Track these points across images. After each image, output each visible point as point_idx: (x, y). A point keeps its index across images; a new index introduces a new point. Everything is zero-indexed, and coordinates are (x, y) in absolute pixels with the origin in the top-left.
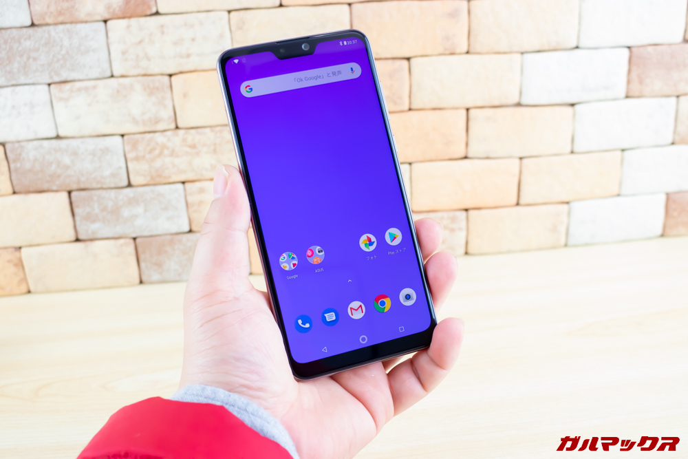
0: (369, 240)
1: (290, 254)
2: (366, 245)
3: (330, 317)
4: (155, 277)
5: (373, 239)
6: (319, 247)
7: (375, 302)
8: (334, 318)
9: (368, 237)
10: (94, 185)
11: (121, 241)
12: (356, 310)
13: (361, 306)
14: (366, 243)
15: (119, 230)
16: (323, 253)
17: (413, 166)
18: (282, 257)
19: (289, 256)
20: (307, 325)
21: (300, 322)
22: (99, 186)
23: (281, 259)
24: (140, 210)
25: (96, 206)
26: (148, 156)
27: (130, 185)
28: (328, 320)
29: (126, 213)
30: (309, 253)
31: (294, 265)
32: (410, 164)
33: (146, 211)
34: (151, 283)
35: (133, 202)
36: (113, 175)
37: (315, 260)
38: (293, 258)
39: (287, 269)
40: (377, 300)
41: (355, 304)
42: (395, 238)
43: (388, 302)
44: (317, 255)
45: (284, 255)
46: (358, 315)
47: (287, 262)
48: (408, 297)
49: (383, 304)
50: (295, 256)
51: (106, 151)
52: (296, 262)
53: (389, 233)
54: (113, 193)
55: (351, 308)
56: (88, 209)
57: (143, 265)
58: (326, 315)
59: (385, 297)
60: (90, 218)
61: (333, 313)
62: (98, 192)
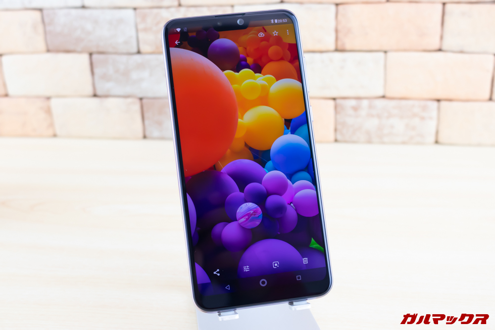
4: (157, 134)
10: (110, 50)
11: (129, 100)
15: (128, 90)
17: (389, 54)
22: (114, 51)
24: (146, 74)
25: (111, 67)
26: (154, 28)
27: (139, 52)
29: (134, 75)
32: (385, 52)
33: (151, 75)
34: (153, 138)
35: (140, 67)
36: (126, 43)
51: (121, 21)
56: (104, 70)
57: (147, 122)
60: (105, 78)
62: (113, 56)
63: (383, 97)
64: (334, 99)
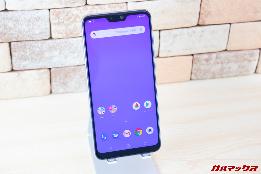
0: (137, 105)
1: (102, 108)
2: (135, 107)
3: (116, 135)
4: (61, 90)
5: (139, 104)
6: (115, 106)
7: (135, 131)
8: (117, 136)
9: (137, 104)
10: (28, 39)
11: (42, 71)
12: (127, 134)
13: (129, 132)
14: (135, 106)
15: (40, 65)
16: (116, 109)
17: (232, 25)
18: (99, 109)
19: (102, 109)
20: (105, 138)
21: (103, 136)
22: (31, 39)
23: (98, 110)
24: (56, 53)
25: (28, 51)
26: (65, 22)
27: (51, 38)
28: (114, 137)
29: (47, 55)
30: (111, 108)
31: (103, 112)
32: (230, 24)
33: (60, 53)
34: (58, 93)
35: (51, 48)
36: (41, 33)
37: (113, 111)
38: (103, 110)
39: (100, 114)
40: (136, 130)
41: (127, 131)
42: (148, 105)
43: (141, 132)
44: (114, 109)
45: (100, 108)
46: (127, 136)
47: (100, 111)
48: (150, 130)
49: (139, 132)
50: (104, 109)
51: (38, 19)
52: (104, 111)
53: (146, 103)
54: (40, 43)
55: (125, 133)
56: (22, 53)
57: (53, 84)
58: (114, 134)
59: (140, 129)
60: (23, 58)
61: (117, 134)
62: (29, 43)
63: (226, 50)
64: (193, 55)
